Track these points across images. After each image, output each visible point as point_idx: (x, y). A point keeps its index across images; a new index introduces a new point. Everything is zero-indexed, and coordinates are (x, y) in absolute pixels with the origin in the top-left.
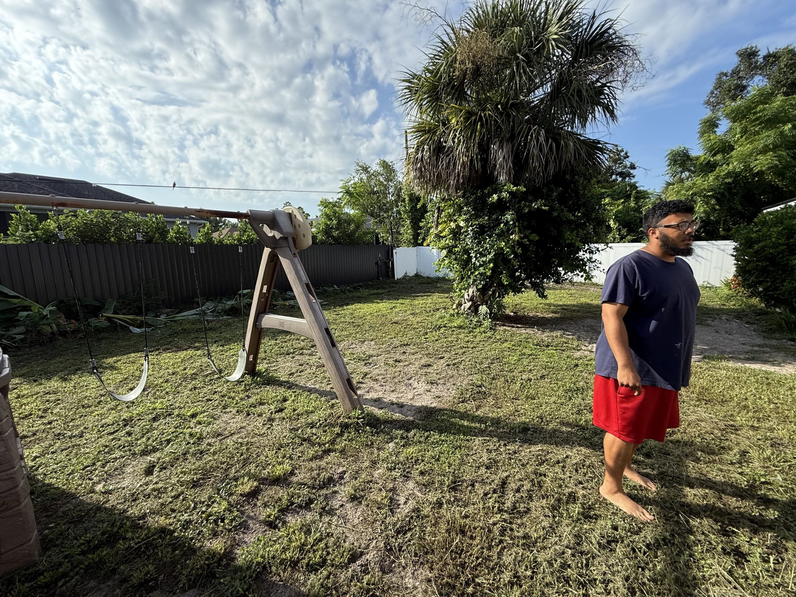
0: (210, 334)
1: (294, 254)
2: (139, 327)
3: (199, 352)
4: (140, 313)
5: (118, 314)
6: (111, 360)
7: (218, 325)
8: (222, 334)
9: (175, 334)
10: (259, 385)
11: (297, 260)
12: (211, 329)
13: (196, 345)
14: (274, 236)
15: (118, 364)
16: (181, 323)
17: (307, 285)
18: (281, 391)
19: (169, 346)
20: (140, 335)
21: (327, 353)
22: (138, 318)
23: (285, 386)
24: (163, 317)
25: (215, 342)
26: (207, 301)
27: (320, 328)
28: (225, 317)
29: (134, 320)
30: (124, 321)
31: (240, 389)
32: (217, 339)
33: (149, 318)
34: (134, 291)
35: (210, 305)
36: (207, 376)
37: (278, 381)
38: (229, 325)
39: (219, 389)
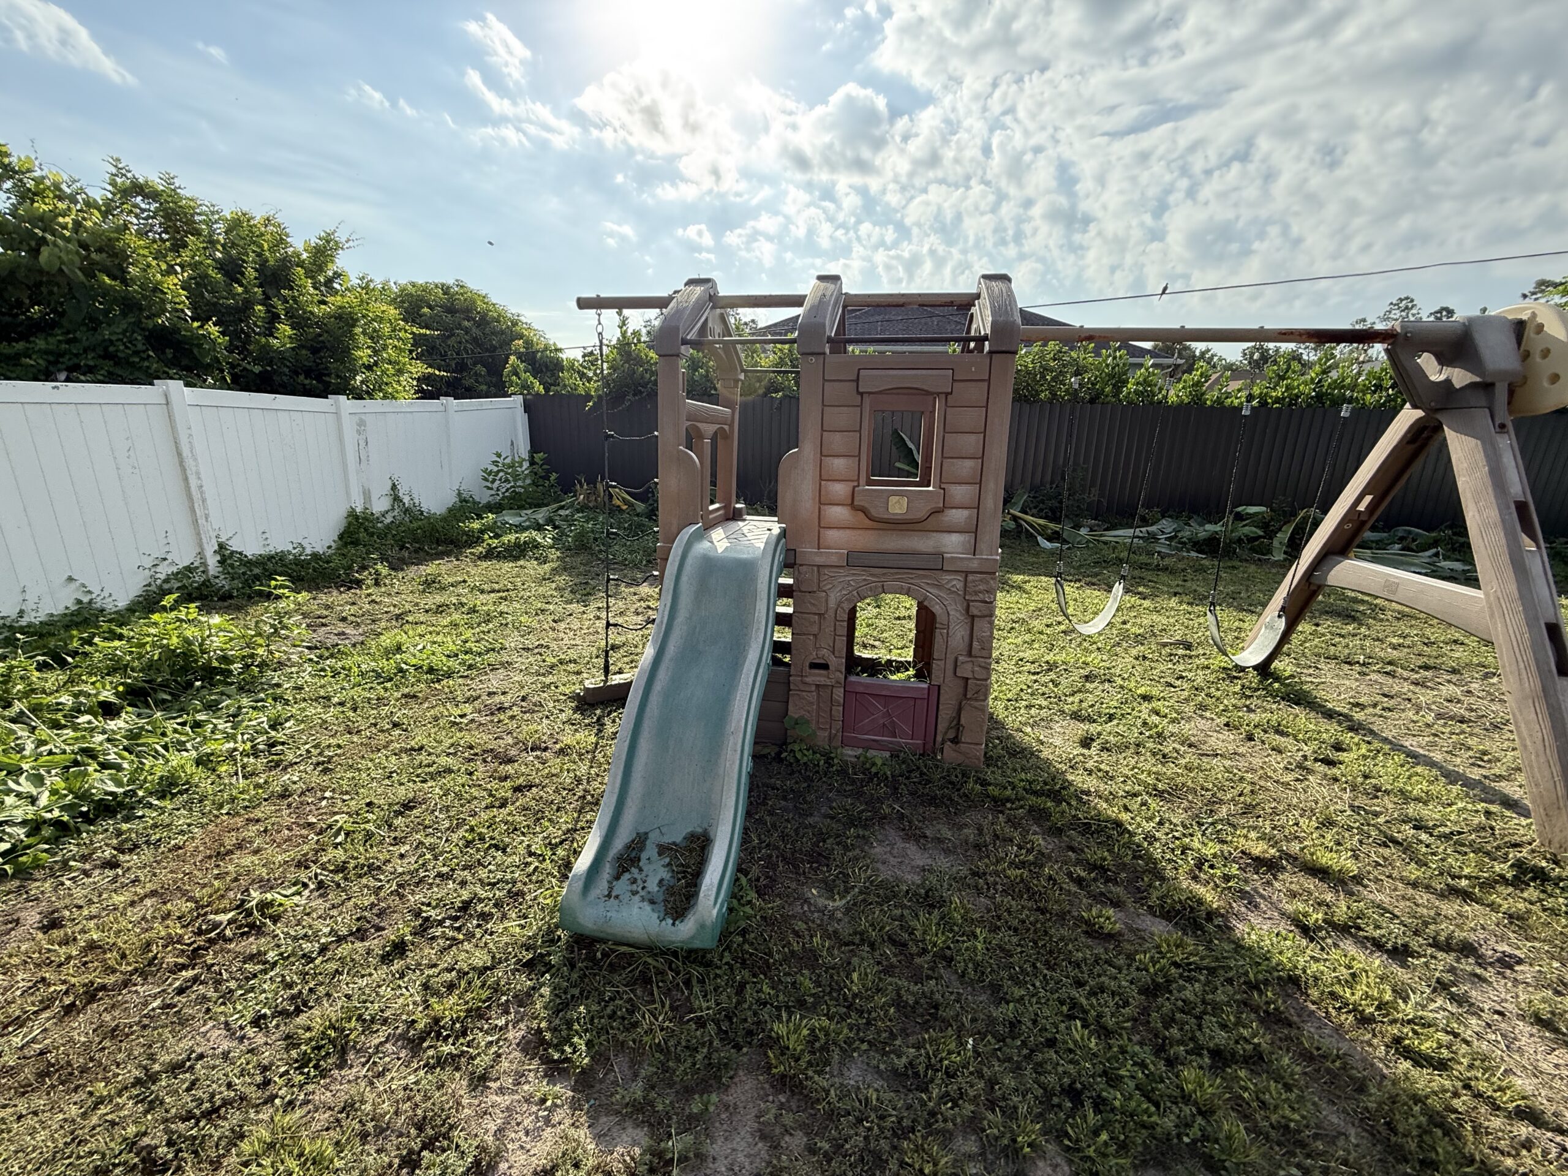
0: (1164, 577)
1: (1503, 426)
2: (1050, 540)
3: (1147, 603)
4: (1056, 519)
5: (1026, 513)
6: (1019, 578)
7: (1180, 566)
8: (1188, 584)
9: (1103, 563)
10: (1274, 697)
11: (1506, 444)
12: (1165, 569)
13: (1141, 589)
14: (1448, 381)
15: (1027, 587)
16: (1114, 548)
17: (1521, 508)
18: (1331, 730)
19: (1094, 580)
20: (1052, 553)
21: (1532, 683)
22: (1051, 525)
23: (1340, 724)
24: (1083, 531)
25: (1175, 594)
26: (1163, 517)
27: (1531, 619)
28: (1193, 554)
29: (1044, 527)
30: (1032, 526)
31: (1232, 689)
32: (1179, 590)
33: (1066, 529)
34: (1052, 483)
35: (1167, 525)
36: (1165, 645)
37: (1321, 706)
38: (1203, 570)
39: (1190, 675)
